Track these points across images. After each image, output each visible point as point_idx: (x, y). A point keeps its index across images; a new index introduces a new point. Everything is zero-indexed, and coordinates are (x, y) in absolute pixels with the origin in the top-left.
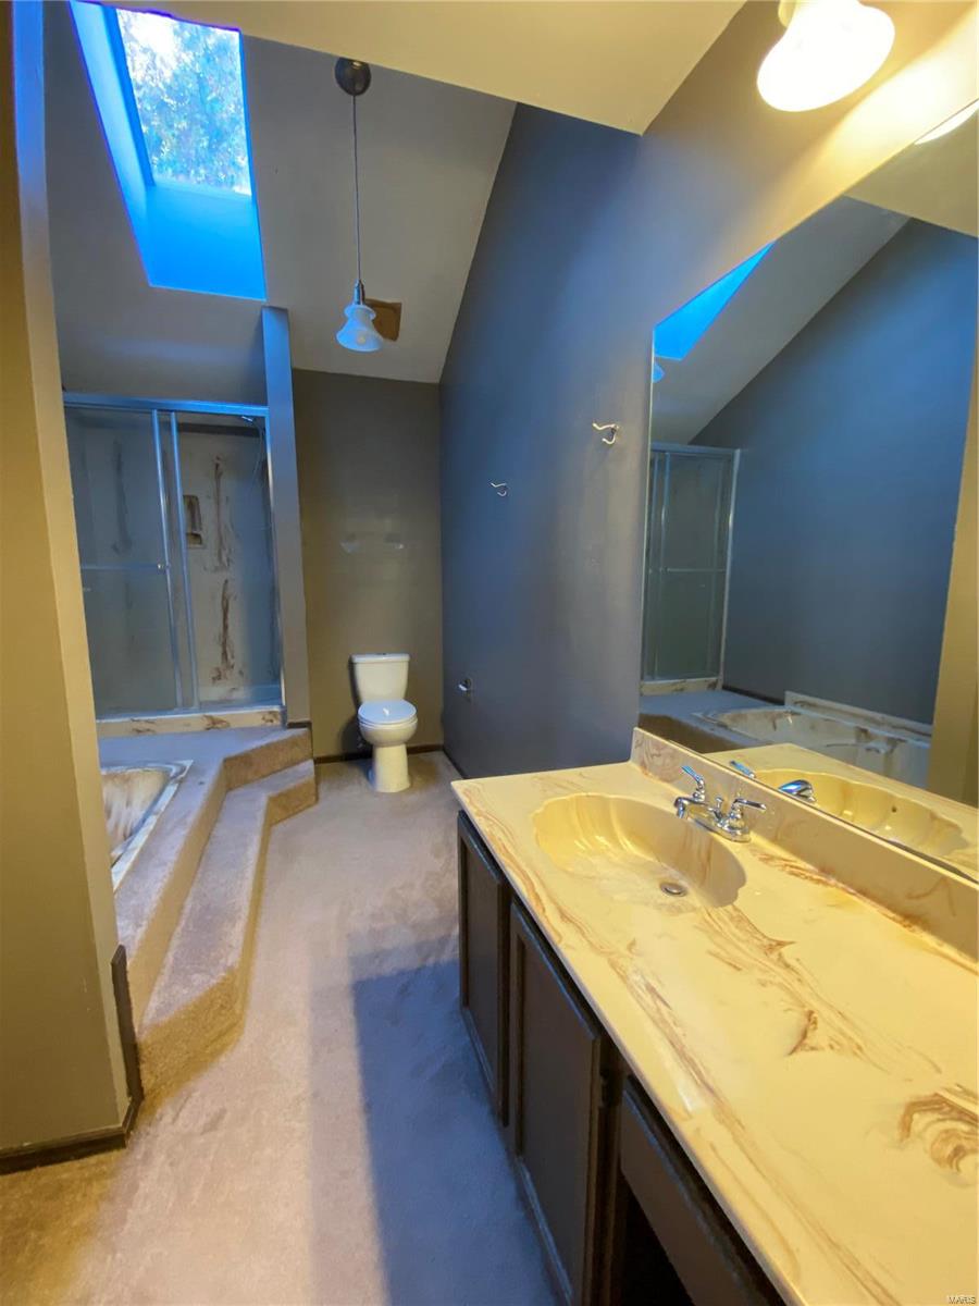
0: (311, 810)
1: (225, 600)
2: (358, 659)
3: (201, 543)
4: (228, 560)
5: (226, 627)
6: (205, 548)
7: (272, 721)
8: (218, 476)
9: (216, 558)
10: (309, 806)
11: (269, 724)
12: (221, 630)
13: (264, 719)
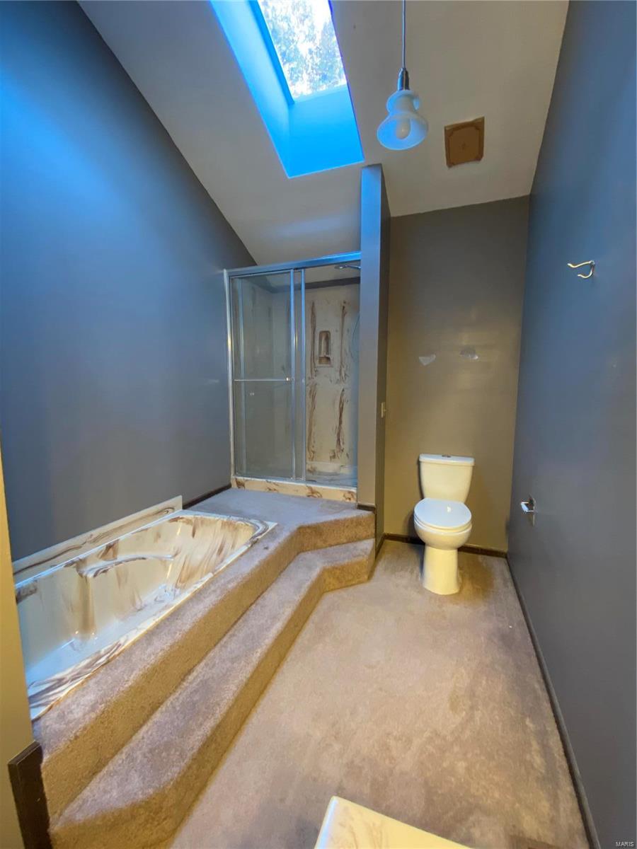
0: (361, 587)
1: (341, 403)
2: (423, 459)
3: (330, 364)
4: (345, 375)
5: (340, 422)
6: (332, 367)
7: (350, 499)
8: (344, 315)
9: (338, 373)
10: (360, 583)
11: (348, 501)
12: (338, 424)
13: (344, 496)
